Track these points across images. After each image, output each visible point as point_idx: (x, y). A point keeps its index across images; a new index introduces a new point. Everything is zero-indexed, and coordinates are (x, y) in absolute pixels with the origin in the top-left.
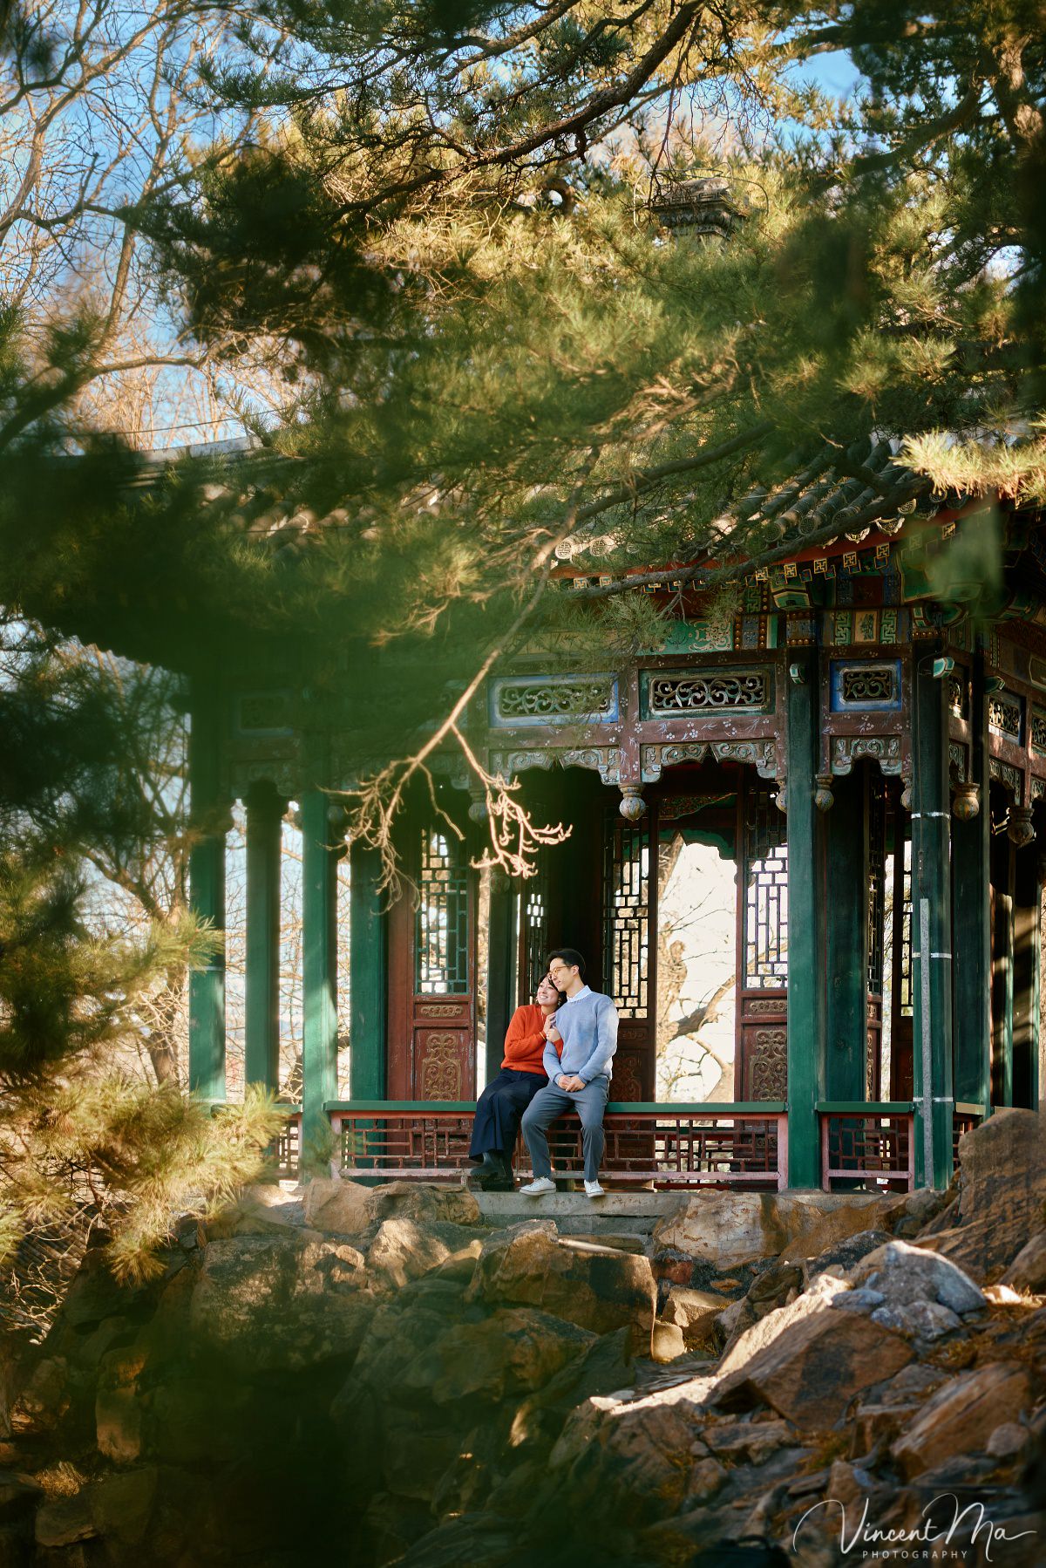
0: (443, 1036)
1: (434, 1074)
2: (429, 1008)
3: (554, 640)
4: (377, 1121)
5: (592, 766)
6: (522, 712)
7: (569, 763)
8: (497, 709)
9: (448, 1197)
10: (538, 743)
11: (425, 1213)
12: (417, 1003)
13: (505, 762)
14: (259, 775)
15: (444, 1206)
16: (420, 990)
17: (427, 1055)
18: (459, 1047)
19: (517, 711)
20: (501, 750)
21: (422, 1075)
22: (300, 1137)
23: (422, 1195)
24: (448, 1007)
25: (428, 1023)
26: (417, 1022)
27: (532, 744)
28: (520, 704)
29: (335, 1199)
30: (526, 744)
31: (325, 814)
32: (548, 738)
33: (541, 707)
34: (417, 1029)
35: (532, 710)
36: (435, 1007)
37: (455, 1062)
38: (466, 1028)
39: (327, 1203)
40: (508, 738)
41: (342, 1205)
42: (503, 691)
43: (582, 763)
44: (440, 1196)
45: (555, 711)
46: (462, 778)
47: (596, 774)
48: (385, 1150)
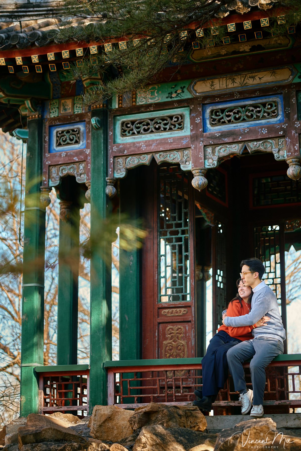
0: (176, 327)
1: (171, 350)
2: (167, 311)
3: (243, 79)
4: (137, 373)
5: (269, 150)
6: (224, 123)
7: (254, 149)
8: (208, 122)
9: (186, 413)
10: (234, 139)
11: (170, 423)
12: (159, 308)
13: (213, 152)
14: (65, 172)
15: (183, 419)
16: (160, 301)
17: (166, 339)
18: (186, 333)
19: (221, 122)
20: (211, 145)
21: (163, 351)
22: (89, 396)
23: (169, 411)
24: (178, 310)
25: (166, 319)
26: (160, 320)
27: (230, 140)
28: (222, 118)
29: (110, 418)
30: (226, 140)
31: (104, 191)
32: (240, 135)
33: (236, 119)
34: (159, 323)
35: (229, 121)
36: (170, 310)
37: (183, 342)
38: (190, 321)
39: (104, 422)
40: (216, 138)
41: (114, 423)
42: (212, 112)
43: (262, 148)
44: (181, 412)
45: (244, 120)
46: (187, 163)
47: (271, 155)
48: (141, 392)
